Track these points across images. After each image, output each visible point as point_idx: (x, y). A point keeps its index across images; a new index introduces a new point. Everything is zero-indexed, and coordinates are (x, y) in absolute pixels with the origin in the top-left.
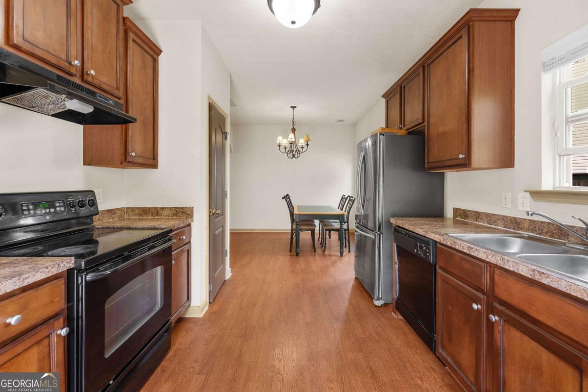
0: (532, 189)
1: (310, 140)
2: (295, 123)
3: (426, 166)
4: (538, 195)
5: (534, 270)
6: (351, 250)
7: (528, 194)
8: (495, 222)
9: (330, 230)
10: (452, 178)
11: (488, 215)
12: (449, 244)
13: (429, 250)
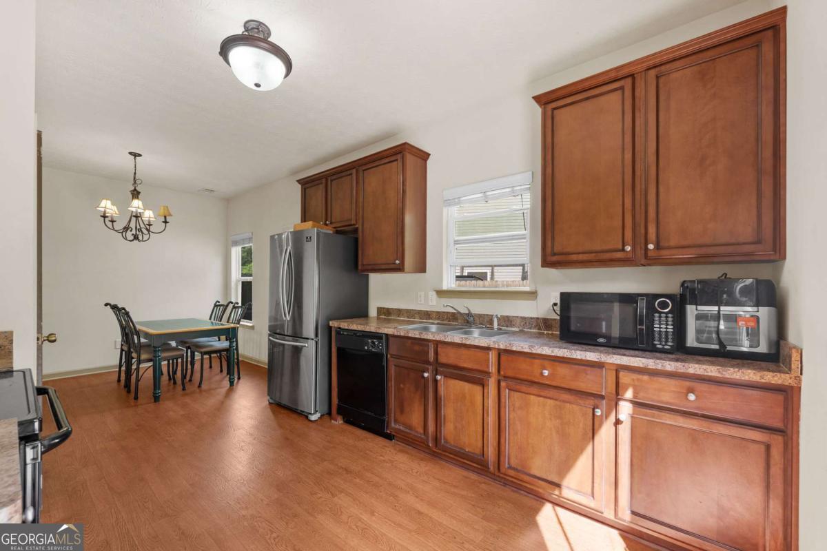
0: (437, 289)
1: (170, 215)
2: (137, 182)
3: (360, 268)
4: (441, 293)
5: (462, 338)
6: (241, 376)
7: (434, 293)
8: (413, 316)
9: (209, 353)
10: (375, 279)
11: (408, 311)
12: (402, 334)
13: (382, 344)
